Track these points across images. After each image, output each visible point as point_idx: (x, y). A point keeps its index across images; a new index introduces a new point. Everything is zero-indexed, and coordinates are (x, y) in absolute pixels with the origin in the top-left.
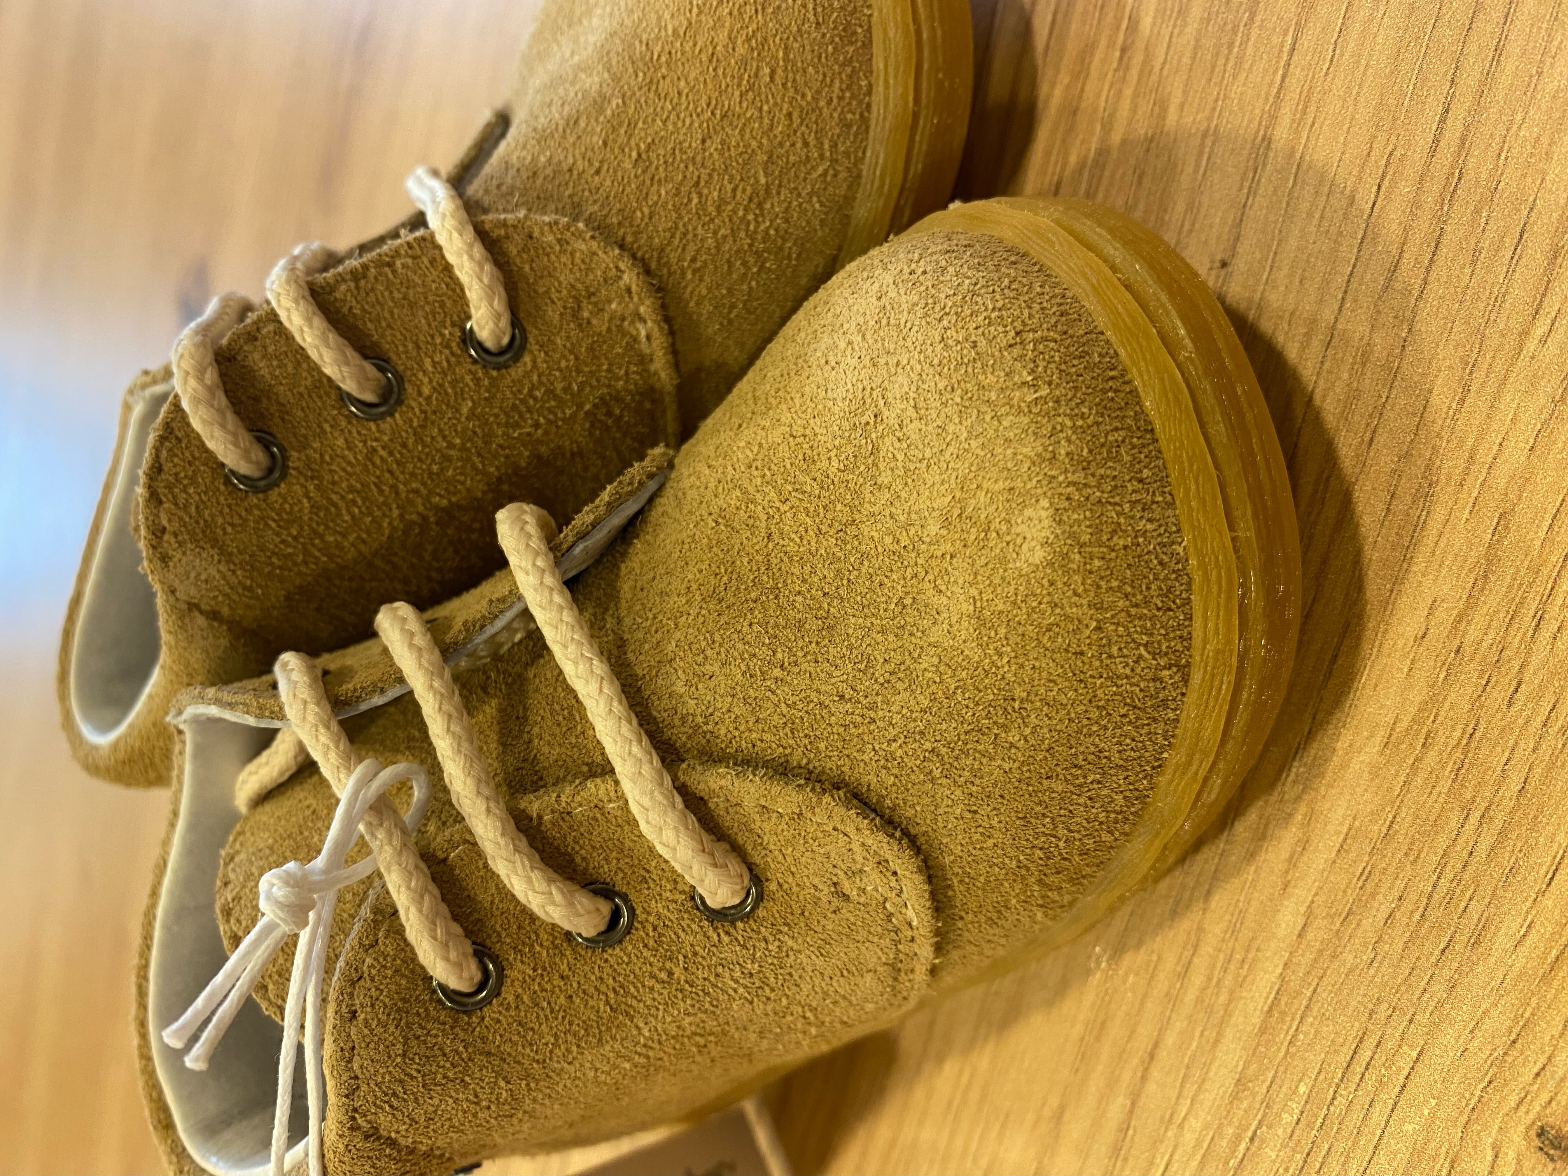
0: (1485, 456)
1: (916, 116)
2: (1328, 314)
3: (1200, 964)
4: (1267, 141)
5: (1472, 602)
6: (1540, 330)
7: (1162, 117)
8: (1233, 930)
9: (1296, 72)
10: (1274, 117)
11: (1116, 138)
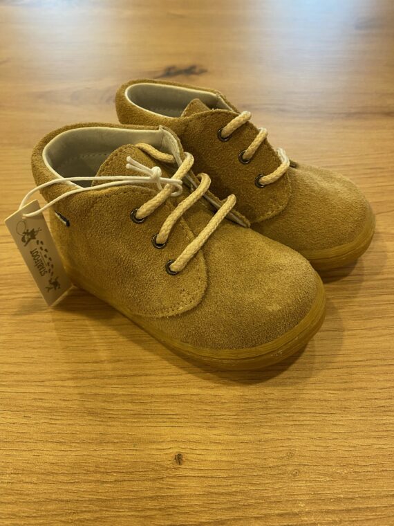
0: (304, 392)
1: (328, 258)
2: (317, 354)
3: (174, 377)
4: (344, 331)
5: (277, 400)
6: (331, 392)
7: (340, 309)
8: (185, 381)
9: (358, 332)
10: (348, 330)
11: (332, 301)
